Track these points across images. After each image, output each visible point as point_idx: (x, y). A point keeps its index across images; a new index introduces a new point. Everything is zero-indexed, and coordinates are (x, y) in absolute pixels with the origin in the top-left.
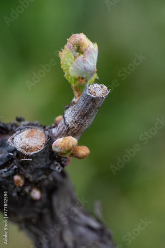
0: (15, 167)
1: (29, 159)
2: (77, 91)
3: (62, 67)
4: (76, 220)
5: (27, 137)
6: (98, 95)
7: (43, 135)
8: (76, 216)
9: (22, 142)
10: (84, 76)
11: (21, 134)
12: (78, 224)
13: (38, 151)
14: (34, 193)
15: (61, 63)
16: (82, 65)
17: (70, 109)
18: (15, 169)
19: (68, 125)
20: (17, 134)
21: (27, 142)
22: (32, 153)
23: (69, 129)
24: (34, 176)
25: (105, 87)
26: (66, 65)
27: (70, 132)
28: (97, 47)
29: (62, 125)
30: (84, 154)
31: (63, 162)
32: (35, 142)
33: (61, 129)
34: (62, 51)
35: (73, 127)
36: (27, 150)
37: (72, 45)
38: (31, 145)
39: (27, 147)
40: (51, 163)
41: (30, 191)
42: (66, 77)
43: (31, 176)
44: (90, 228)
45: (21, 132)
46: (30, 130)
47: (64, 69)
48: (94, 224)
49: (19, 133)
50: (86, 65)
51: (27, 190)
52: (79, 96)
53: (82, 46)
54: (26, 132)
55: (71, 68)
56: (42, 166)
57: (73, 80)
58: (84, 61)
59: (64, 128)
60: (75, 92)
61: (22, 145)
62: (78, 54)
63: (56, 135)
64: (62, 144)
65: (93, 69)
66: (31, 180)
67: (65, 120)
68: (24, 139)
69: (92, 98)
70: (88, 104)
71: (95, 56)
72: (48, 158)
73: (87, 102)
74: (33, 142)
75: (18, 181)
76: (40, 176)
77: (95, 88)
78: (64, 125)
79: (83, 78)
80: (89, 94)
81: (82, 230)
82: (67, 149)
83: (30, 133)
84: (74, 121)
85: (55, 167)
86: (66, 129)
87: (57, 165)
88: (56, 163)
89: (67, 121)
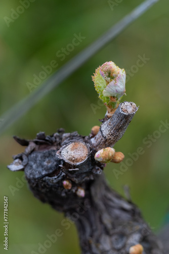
0: (63, 174)
1: (76, 169)
2: (109, 107)
3: (96, 90)
4: (111, 204)
5: (72, 149)
6: (129, 112)
7: (85, 147)
8: (110, 200)
9: (68, 155)
10: (116, 96)
11: (66, 148)
12: (113, 207)
13: (83, 161)
14: (80, 192)
15: (95, 86)
16: (114, 88)
17: (105, 123)
18: (64, 176)
19: (105, 137)
20: (64, 148)
21: (73, 154)
22: (78, 164)
23: (106, 140)
24: (79, 179)
25: (134, 104)
26: (99, 87)
27: (107, 143)
28: (124, 72)
29: (100, 137)
30: (121, 159)
31: (102, 166)
32: (79, 153)
33: (99, 140)
34: (94, 75)
35: (110, 139)
36: (73, 161)
37: (104, 73)
38: (76, 157)
39: (73, 159)
40: (93, 168)
41: (77, 190)
42: (101, 98)
43: (77, 180)
44: (123, 210)
45: (66, 146)
46: (73, 143)
47: (98, 91)
48: (127, 206)
49: (65, 147)
50: (117, 88)
51: (74, 191)
52: (111, 111)
53: (113, 73)
54: (70, 146)
55: (104, 91)
56: (85, 171)
57: (106, 99)
58: (115, 85)
59: (102, 139)
60: (107, 108)
61: (69, 157)
62: (109, 79)
63: (95, 145)
64: (103, 155)
65: (123, 91)
66: (77, 182)
67: (102, 133)
68: (70, 152)
69: (125, 115)
70: (122, 120)
71: (124, 80)
72: (90, 165)
73: (120, 119)
74: (78, 153)
75: (67, 186)
76: (84, 178)
77: (126, 106)
78: (102, 137)
79: (114, 97)
80: (122, 112)
81: (117, 212)
82: (107, 158)
83: (74, 146)
84: (110, 134)
85: (97, 171)
86: (103, 140)
87: (98, 169)
88: (97, 168)
89: (104, 134)
